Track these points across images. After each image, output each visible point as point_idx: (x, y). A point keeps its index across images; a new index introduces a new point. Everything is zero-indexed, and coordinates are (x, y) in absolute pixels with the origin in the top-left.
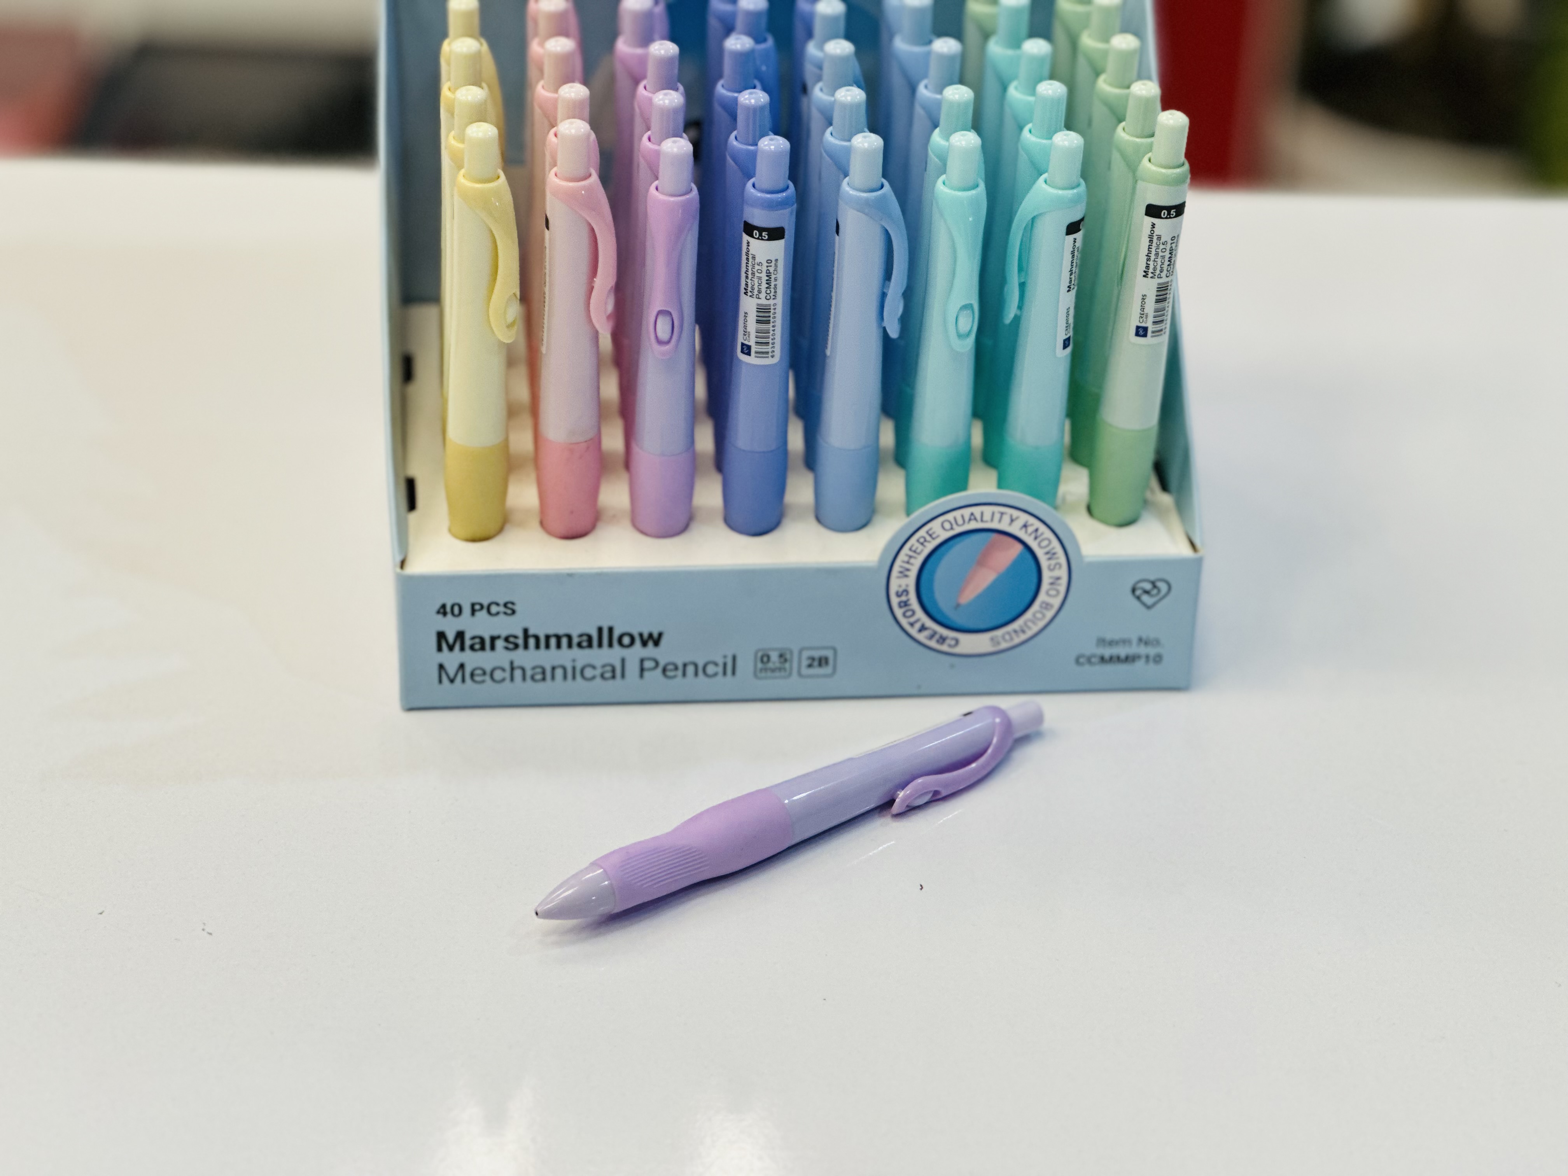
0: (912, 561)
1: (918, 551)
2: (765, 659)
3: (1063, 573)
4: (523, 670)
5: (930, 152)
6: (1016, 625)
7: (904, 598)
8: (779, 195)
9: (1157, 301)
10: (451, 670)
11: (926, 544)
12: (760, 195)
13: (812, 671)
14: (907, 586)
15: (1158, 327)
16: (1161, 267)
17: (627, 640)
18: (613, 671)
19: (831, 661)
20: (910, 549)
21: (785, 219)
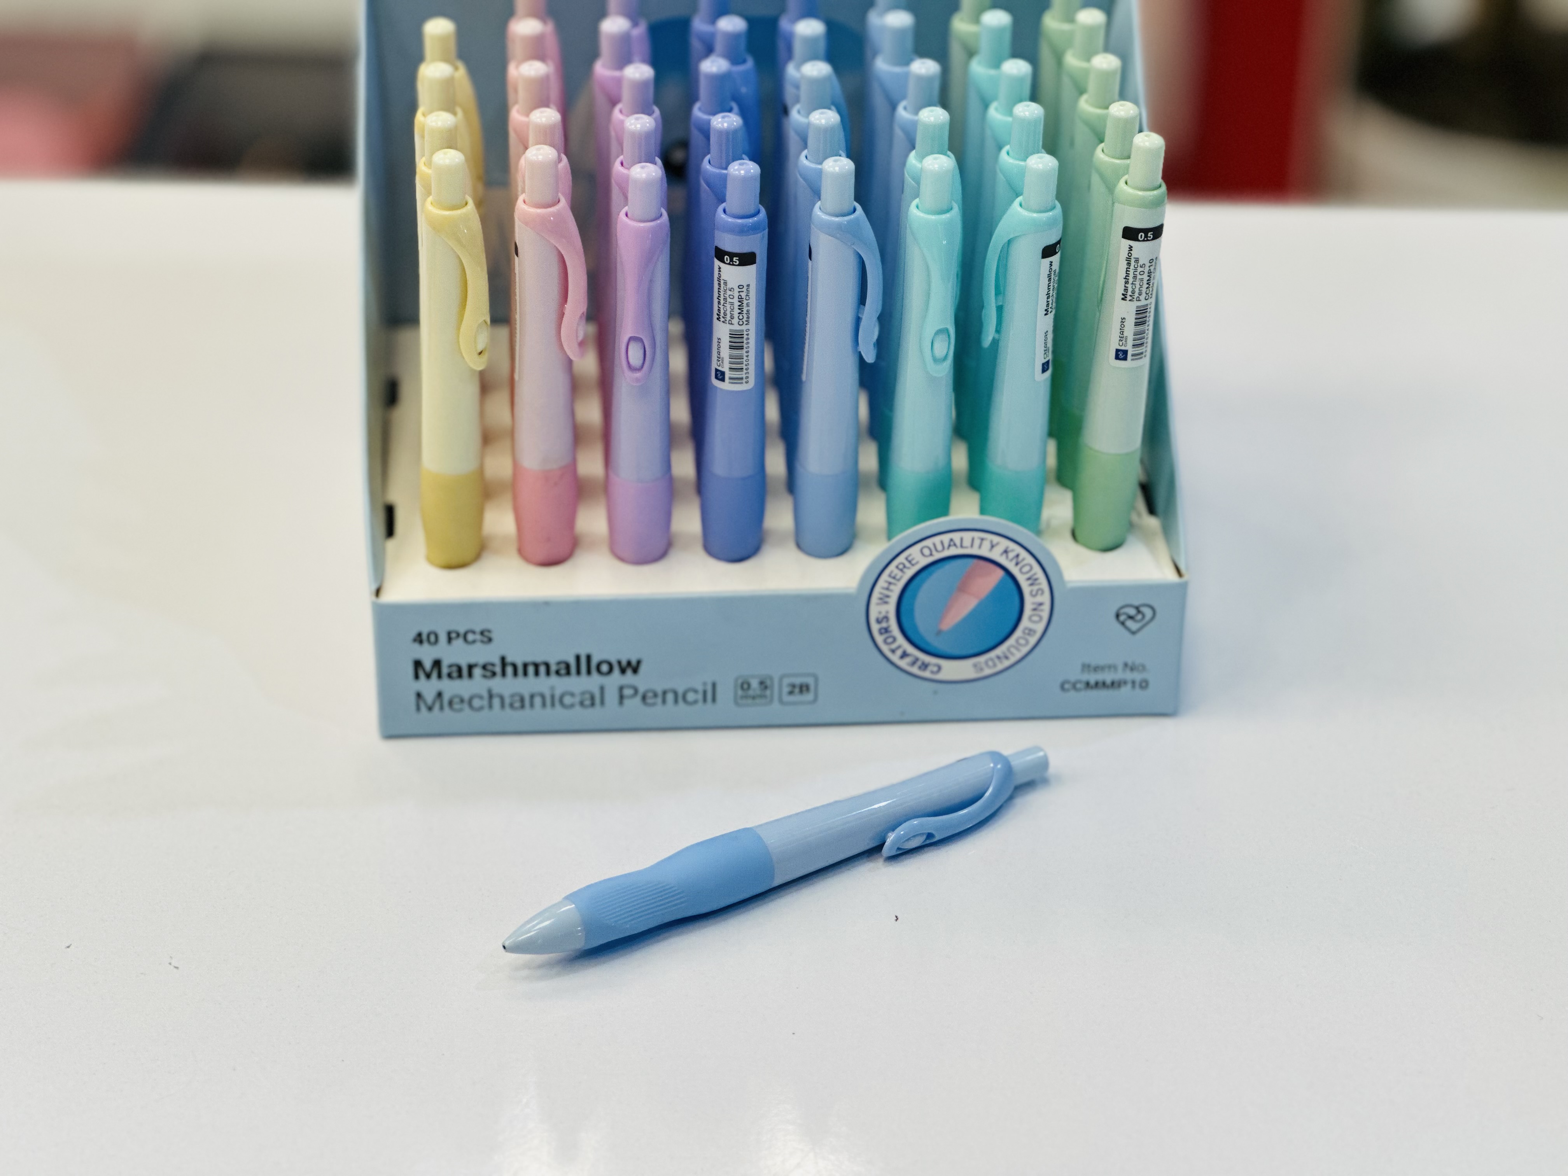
0: (892, 587)
1: (898, 577)
2: (745, 686)
3: (1046, 598)
4: (502, 698)
5: (906, 175)
6: (999, 651)
7: (884, 625)
8: (750, 220)
9: (1137, 324)
10: (429, 696)
11: (905, 570)
12: (730, 220)
13: (792, 698)
14: (887, 612)
15: (1138, 350)
16: (1139, 290)
17: (605, 668)
18: (592, 698)
19: (812, 687)
20: (890, 576)
21: (757, 244)
